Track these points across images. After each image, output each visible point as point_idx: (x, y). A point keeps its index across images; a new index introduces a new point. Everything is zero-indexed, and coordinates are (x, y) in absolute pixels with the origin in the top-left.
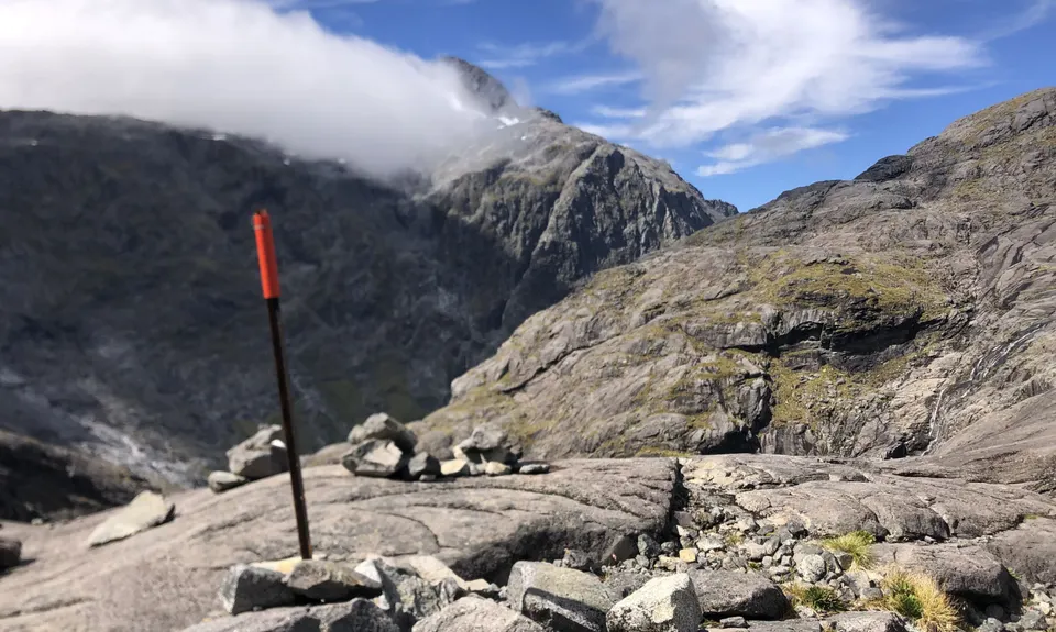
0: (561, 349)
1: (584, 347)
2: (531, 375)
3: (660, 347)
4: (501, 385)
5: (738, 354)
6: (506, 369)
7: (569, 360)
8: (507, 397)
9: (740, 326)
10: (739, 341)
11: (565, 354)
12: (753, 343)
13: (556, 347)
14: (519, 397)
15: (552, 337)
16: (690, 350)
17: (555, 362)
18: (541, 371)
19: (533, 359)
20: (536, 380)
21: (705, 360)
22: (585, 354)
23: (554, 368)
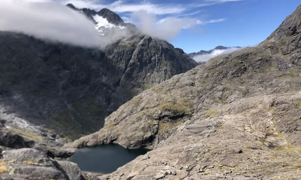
0: (126, 115)
1: (130, 115)
2: (120, 121)
3: (141, 118)
4: (114, 123)
5: (154, 120)
6: (115, 120)
7: (127, 118)
8: (115, 126)
9: (155, 115)
10: (154, 118)
11: (126, 116)
12: (156, 118)
13: (124, 115)
14: (117, 126)
15: (124, 113)
16: (146, 119)
17: (124, 118)
18: (122, 120)
19: (120, 117)
20: (121, 122)
21: (148, 121)
22: (130, 117)
23: (124, 120)
